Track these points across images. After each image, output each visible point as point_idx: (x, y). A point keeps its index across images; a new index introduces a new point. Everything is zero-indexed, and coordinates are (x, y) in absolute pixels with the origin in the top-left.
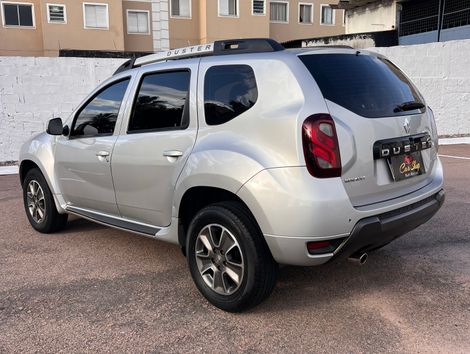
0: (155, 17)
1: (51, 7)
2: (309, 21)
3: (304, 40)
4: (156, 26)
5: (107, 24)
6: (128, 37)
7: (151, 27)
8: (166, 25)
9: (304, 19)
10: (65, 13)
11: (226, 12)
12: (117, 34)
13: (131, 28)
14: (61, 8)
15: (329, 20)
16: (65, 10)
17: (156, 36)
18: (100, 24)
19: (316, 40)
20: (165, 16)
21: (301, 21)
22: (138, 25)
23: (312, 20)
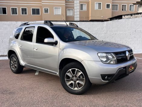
0: (75, 11)
1: (45, 9)
2: (125, 10)
3: (124, 15)
4: (75, 13)
5: (60, 13)
6: (67, 17)
7: (74, 14)
8: (78, 13)
9: (124, 10)
10: (49, 11)
11: (98, 8)
12: (64, 16)
13: (68, 14)
14: (48, 9)
15: (132, 10)
16: (49, 10)
17: (75, 16)
18: (59, 14)
19: (128, 15)
20: (78, 10)
21: (122, 10)
22: (70, 13)
23: (126, 10)
